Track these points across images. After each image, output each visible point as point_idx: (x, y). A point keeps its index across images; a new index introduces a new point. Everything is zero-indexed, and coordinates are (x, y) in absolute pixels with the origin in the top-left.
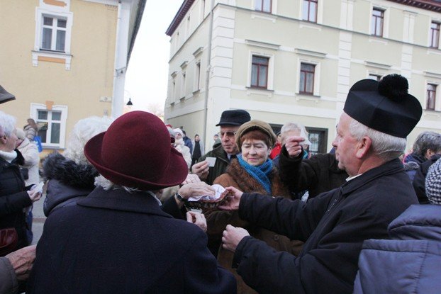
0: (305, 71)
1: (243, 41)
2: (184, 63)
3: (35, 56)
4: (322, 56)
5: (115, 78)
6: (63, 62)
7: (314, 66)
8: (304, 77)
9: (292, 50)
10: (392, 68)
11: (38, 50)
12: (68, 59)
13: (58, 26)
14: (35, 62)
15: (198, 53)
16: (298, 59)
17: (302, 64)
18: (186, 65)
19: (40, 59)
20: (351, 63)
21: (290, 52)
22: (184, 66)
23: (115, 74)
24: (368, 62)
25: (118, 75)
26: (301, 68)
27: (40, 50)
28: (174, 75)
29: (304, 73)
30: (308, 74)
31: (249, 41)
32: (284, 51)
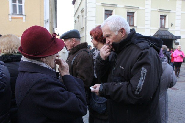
0: (129, 16)
1: (100, 4)
2: (78, 16)
3: (10, 17)
4: (137, 8)
5: (44, 24)
6: (22, 18)
7: (134, 13)
8: (129, 18)
9: (123, 6)
10: (171, 11)
11: (11, 14)
12: (24, 17)
13: (19, 3)
14: (10, 19)
15: (82, 11)
16: (126, 10)
17: (128, 12)
18: (79, 17)
19: (12, 18)
20: (151, 10)
21: (122, 7)
22: (78, 17)
23: (44, 22)
24: (159, 10)
25: (46, 23)
26: (128, 14)
27: (12, 14)
28: (75, 22)
29: (129, 17)
30: (131, 17)
31: (103, 4)
32: (119, 7)
